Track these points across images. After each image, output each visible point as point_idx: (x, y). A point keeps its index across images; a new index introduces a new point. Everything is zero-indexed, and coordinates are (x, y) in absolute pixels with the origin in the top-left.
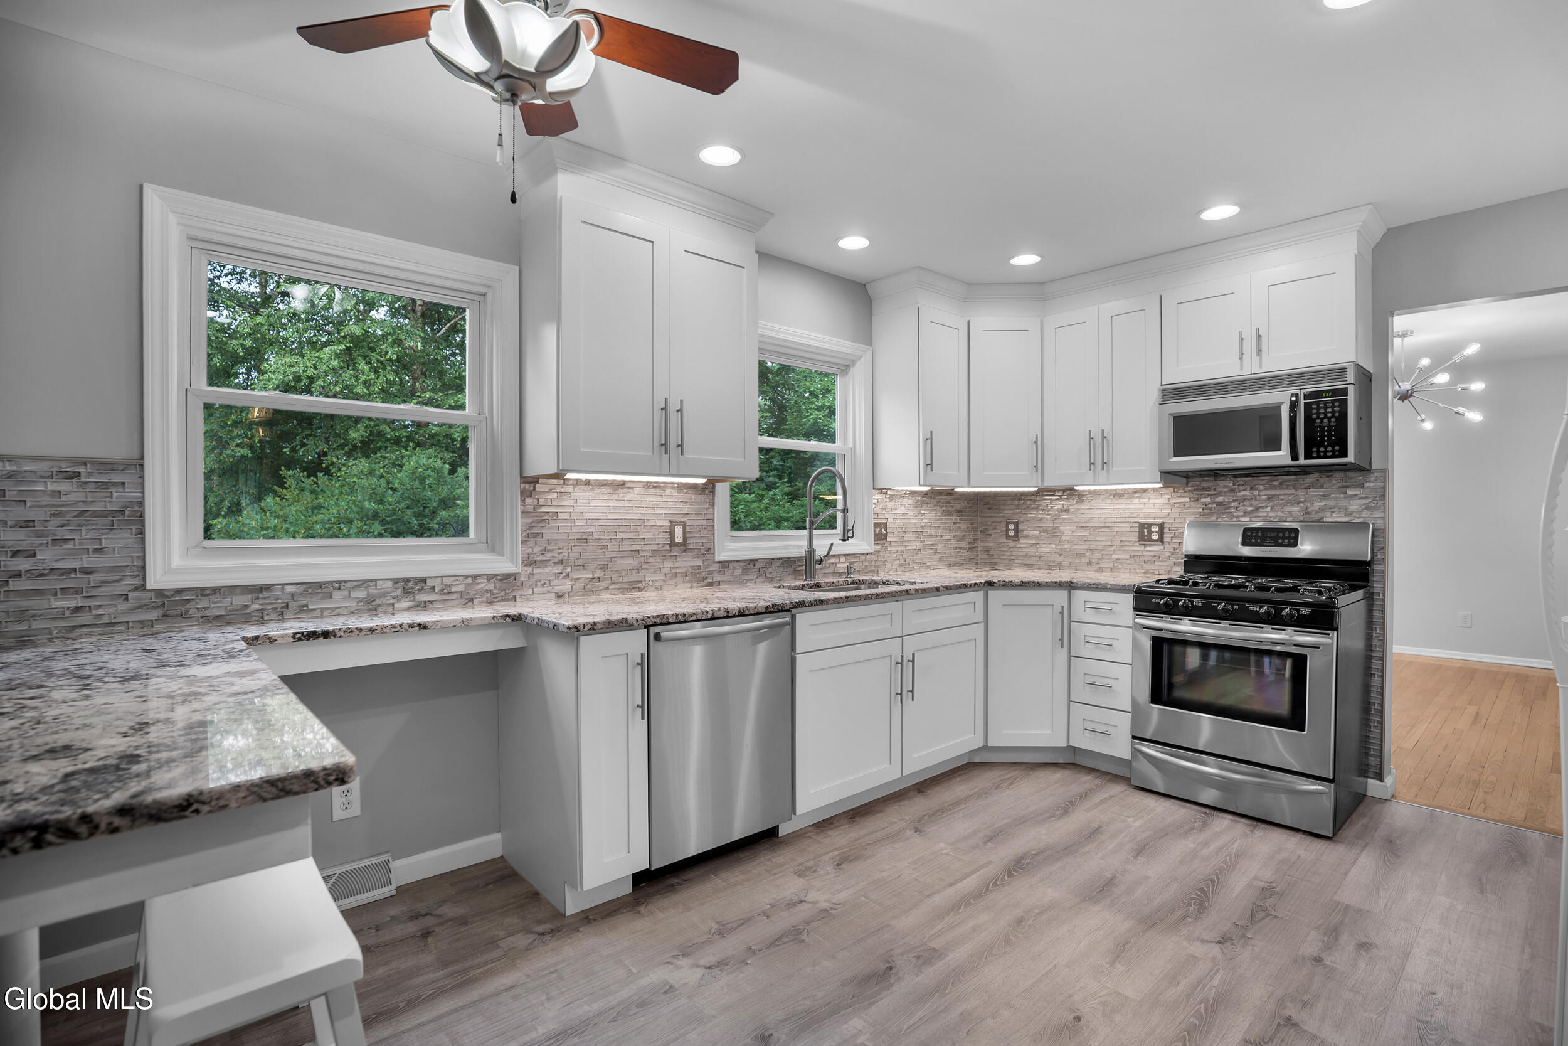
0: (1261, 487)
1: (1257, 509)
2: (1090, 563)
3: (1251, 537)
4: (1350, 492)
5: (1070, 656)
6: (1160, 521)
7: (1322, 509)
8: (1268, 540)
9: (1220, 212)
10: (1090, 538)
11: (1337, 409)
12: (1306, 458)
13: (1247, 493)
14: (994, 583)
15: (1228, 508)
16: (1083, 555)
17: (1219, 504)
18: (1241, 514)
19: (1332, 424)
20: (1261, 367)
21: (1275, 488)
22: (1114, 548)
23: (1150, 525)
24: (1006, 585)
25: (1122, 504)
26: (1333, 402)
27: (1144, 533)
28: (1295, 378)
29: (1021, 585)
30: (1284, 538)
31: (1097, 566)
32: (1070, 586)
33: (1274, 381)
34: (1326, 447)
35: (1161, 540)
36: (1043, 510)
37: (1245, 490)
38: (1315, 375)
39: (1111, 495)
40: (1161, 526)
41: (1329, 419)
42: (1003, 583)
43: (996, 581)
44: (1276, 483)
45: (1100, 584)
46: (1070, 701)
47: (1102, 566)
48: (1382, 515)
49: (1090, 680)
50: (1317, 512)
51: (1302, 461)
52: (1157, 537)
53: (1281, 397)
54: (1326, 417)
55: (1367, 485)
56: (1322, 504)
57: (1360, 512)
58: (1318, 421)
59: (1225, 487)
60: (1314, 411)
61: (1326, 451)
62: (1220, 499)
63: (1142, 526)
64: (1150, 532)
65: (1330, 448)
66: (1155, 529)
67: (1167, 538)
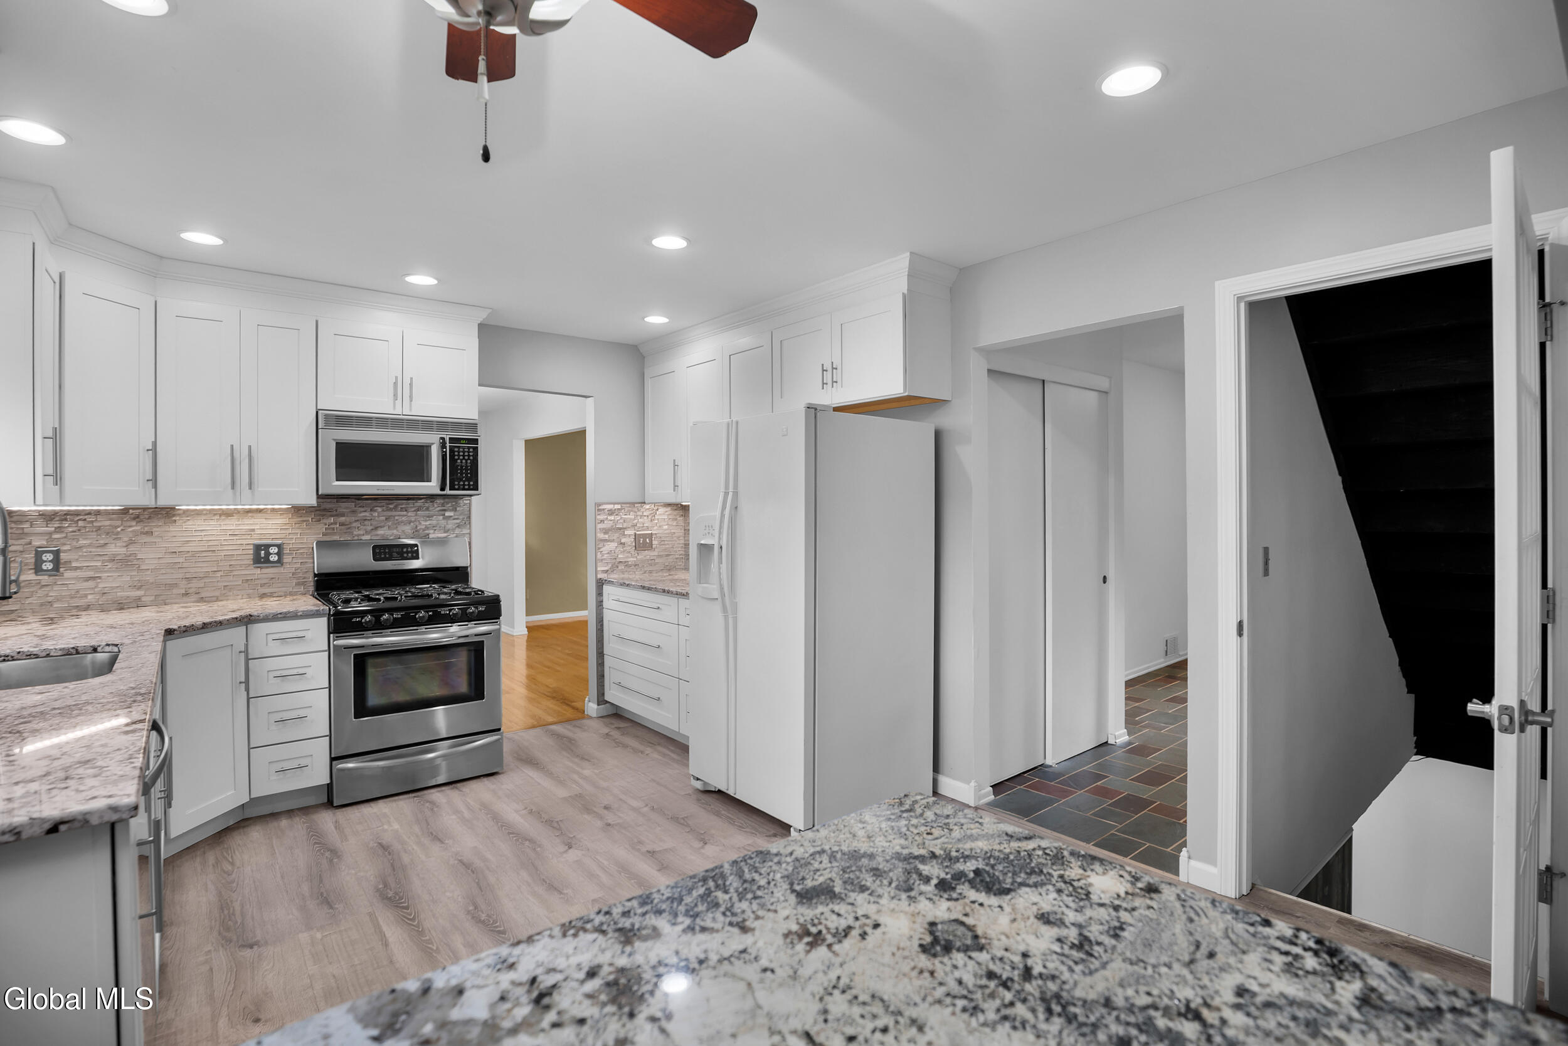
0: (379, 509)
1: (376, 528)
2: (186, 594)
3: (380, 553)
4: (447, 514)
5: (248, 699)
6: (279, 542)
7: (427, 528)
8: (395, 555)
9: (422, 280)
10: (185, 565)
11: (471, 454)
12: (450, 490)
13: (367, 514)
14: (175, 630)
15: (349, 528)
16: (176, 585)
17: (342, 524)
18: (361, 532)
19: (469, 465)
20: (411, 410)
21: (391, 510)
22: (221, 573)
23: (267, 546)
24: (189, 631)
25: (232, 524)
26: (469, 448)
27: (261, 555)
28: (442, 425)
29: (203, 628)
30: (407, 552)
31: (197, 596)
32: (248, 620)
33: (427, 425)
34: (464, 482)
35: (280, 561)
36: (108, 534)
37: (365, 511)
38: (456, 425)
39: (215, 515)
40: (279, 546)
41: (466, 460)
42: (184, 629)
43: (175, 627)
44: (391, 506)
45: (289, 612)
46: (249, 749)
47: (203, 595)
48: (468, 531)
49: (278, 717)
50: (424, 530)
51: (448, 491)
52: (276, 558)
53: (432, 439)
54: (464, 459)
55: (458, 509)
56: (428, 523)
57: (454, 530)
58: (459, 461)
59: (347, 508)
60: (456, 453)
61: (464, 485)
62: (342, 519)
63: (258, 548)
64: (268, 554)
65: (467, 483)
66: (274, 550)
67: (287, 559)
